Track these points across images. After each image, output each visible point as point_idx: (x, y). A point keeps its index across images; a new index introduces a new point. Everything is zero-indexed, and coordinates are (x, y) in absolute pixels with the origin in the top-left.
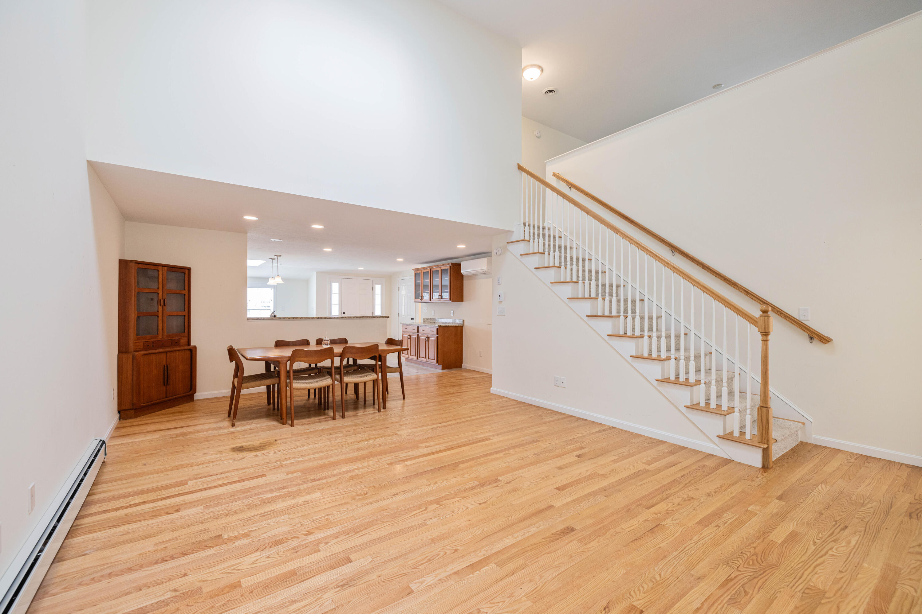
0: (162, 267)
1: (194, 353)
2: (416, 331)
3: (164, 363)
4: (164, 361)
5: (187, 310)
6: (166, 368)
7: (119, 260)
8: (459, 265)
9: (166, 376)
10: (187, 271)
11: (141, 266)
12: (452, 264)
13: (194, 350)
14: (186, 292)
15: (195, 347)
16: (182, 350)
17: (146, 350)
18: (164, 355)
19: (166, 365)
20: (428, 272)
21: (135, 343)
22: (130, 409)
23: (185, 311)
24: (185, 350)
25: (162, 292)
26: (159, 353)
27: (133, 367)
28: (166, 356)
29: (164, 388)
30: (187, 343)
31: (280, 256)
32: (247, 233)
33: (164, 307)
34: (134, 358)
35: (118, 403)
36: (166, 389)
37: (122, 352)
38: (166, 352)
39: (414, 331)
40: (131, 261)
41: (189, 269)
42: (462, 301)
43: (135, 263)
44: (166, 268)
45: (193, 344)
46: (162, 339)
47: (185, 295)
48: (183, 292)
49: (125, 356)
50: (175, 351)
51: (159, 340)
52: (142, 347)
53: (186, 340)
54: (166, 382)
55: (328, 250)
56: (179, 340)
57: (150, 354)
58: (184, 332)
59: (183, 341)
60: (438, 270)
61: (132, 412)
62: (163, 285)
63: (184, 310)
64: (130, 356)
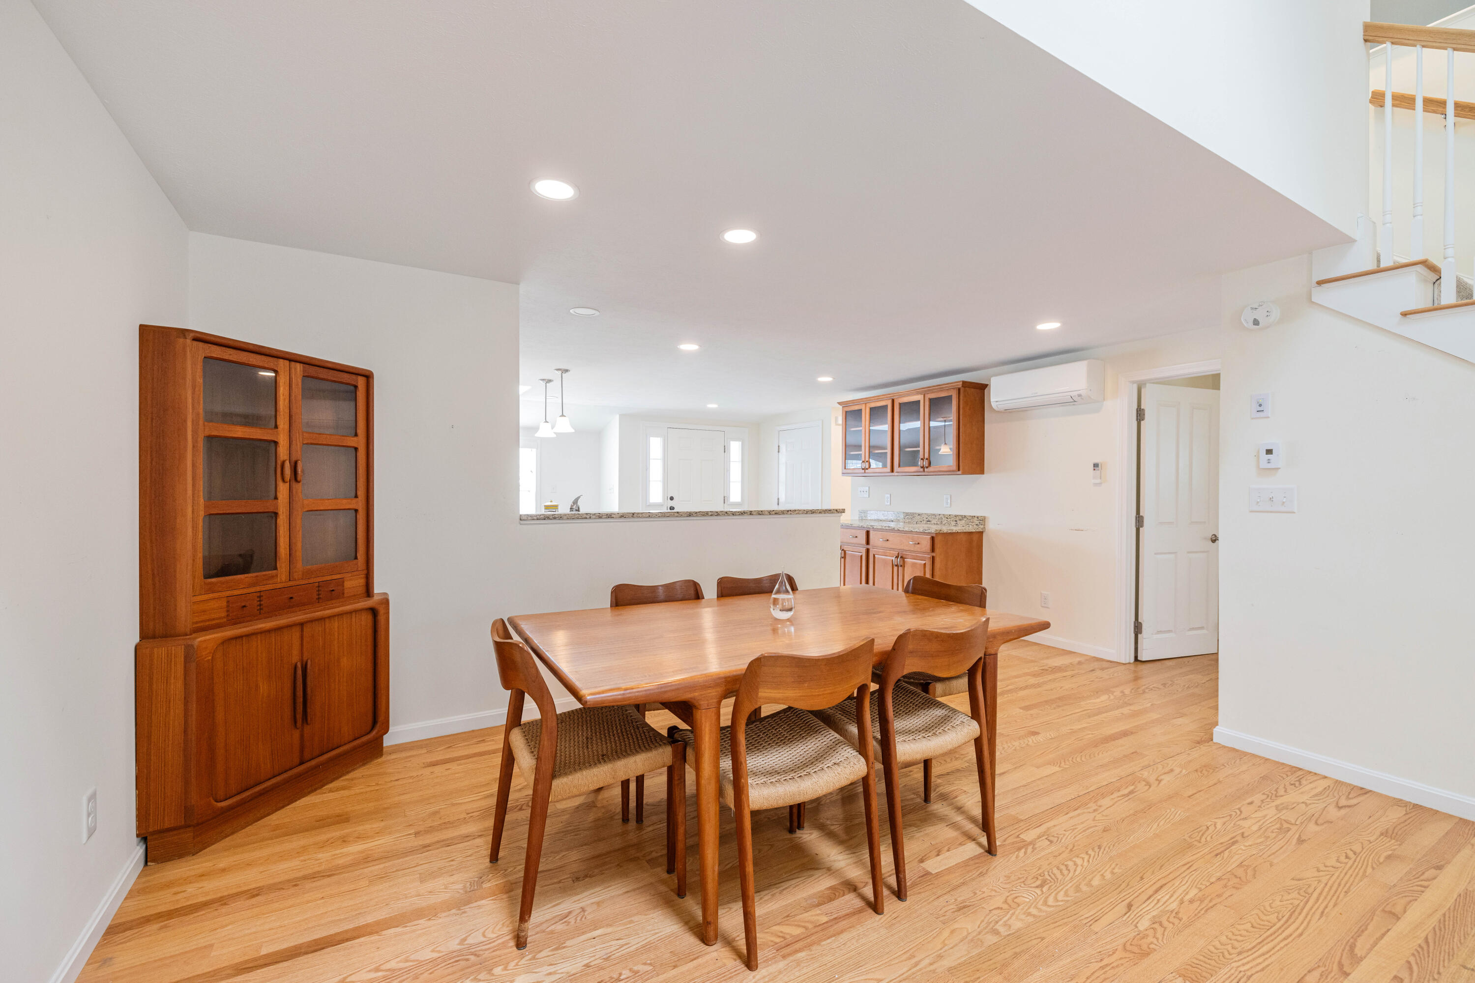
0: (287, 362)
1: (381, 618)
2: (864, 541)
3: (295, 658)
4: (296, 652)
5: (361, 493)
6: (299, 672)
7: (144, 330)
8: (981, 388)
9: (300, 700)
10: (361, 382)
11: (217, 352)
12: (964, 383)
13: (382, 611)
14: (360, 442)
15: (386, 602)
16: (350, 613)
17: (233, 621)
18: (296, 634)
19: (299, 665)
20: (886, 406)
21: (194, 603)
22: (180, 828)
23: (356, 497)
24: (356, 611)
25: (287, 438)
26: (279, 629)
27: (186, 685)
28: (302, 637)
29: (296, 734)
30: (362, 590)
31: (567, 371)
32: (518, 283)
33: (294, 485)
34: (189, 655)
35: (139, 809)
36: (302, 736)
37: (154, 637)
38: (302, 625)
39: (855, 541)
40: (183, 332)
41: (368, 376)
42: (982, 472)
43: (196, 339)
44: (299, 366)
45: (378, 588)
46: (291, 583)
47: (356, 449)
48: (352, 442)
49: (160, 651)
50: (330, 617)
51: (279, 586)
52: (224, 614)
53: (362, 581)
54: (299, 716)
55: (689, 347)
56: (341, 582)
57: (248, 636)
58: (356, 558)
59: (353, 583)
60: (919, 401)
61: (187, 835)
62: (290, 416)
63: (353, 494)
64: (178, 651)
